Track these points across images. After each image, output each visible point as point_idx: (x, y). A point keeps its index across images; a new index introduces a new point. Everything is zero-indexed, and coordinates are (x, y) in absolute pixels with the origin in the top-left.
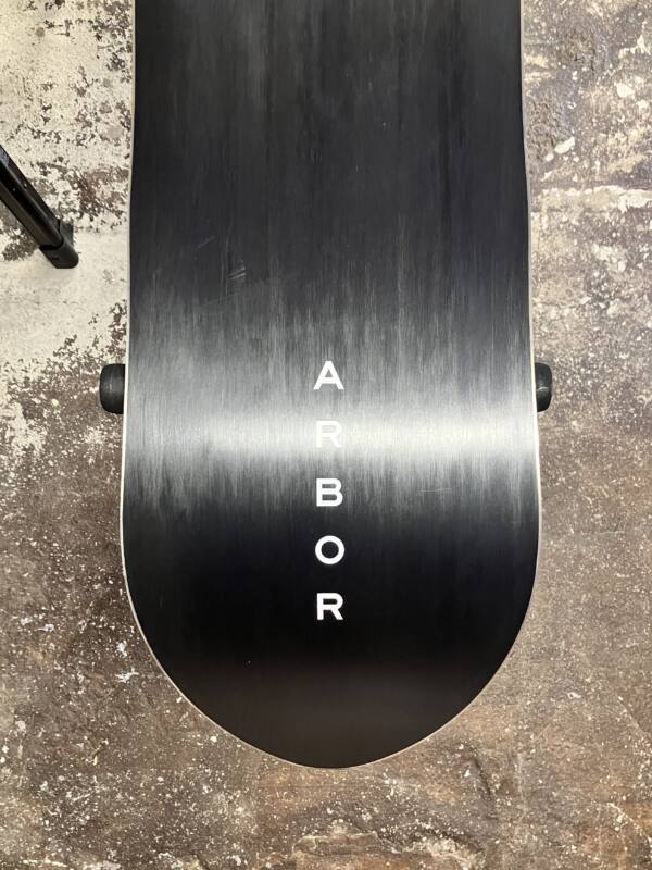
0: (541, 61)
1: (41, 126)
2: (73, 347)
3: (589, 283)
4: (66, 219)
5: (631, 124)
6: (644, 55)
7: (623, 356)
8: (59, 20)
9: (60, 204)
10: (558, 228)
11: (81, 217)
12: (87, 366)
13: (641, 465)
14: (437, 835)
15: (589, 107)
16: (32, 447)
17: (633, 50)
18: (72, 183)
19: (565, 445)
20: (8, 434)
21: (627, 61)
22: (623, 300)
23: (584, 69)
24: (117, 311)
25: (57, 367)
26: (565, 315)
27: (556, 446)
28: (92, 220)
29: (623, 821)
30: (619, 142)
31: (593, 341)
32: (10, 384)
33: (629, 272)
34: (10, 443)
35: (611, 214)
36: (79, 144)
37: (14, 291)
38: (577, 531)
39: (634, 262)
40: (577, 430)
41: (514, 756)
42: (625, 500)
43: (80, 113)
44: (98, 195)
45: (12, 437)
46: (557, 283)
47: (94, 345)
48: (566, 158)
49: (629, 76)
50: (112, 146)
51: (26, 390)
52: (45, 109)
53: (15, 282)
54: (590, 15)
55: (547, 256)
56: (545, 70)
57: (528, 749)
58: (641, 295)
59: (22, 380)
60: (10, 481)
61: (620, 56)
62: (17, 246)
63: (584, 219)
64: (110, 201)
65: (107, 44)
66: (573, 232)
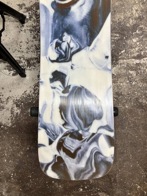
0: (118, 35)
1: (20, 50)
2: (26, 93)
3: (128, 78)
4: (25, 67)
5: (136, 47)
6: (138, 33)
7: (136, 93)
8: (23, 29)
9: (23, 65)
10: (122, 68)
11: (28, 67)
12: (29, 97)
13: (140, 114)
14: (101, 191)
15: (127, 44)
16: (18, 113)
17: (136, 33)
18: (26, 61)
19: (125, 111)
20: (13, 110)
21: (135, 35)
22: (136, 81)
23: (126, 37)
24: (35, 85)
25: (23, 97)
26: (124, 84)
27: (123, 111)
28: (30, 68)
29: (139, 188)
30: (134, 51)
31: (130, 90)
32: (13, 100)
33: (137, 76)
34: (13, 112)
35: (132, 65)
36: (27, 53)
37: (14, 82)
38: (128, 128)
39: (137, 74)
40: (127, 107)
41: (116, 174)
42: (137, 122)
43: (27, 47)
44: (31, 63)
45: (14, 111)
46: (122, 78)
47: (30, 92)
48: (123, 54)
49: (135, 38)
50: (33, 53)
51: (17, 101)
52: (20, 46)
53: (14, 80)
54: (127, 26)
55: (120, 73)
56: (118, 37)
57: (119, 173)
58: (139, 81)
59: (16, 99)
60: (13, 120)
61: (133, 34)
62: (15, 73)
63: (127, 66)
64: (33, 64)
65: (32, 34)
66: (125, 68)
